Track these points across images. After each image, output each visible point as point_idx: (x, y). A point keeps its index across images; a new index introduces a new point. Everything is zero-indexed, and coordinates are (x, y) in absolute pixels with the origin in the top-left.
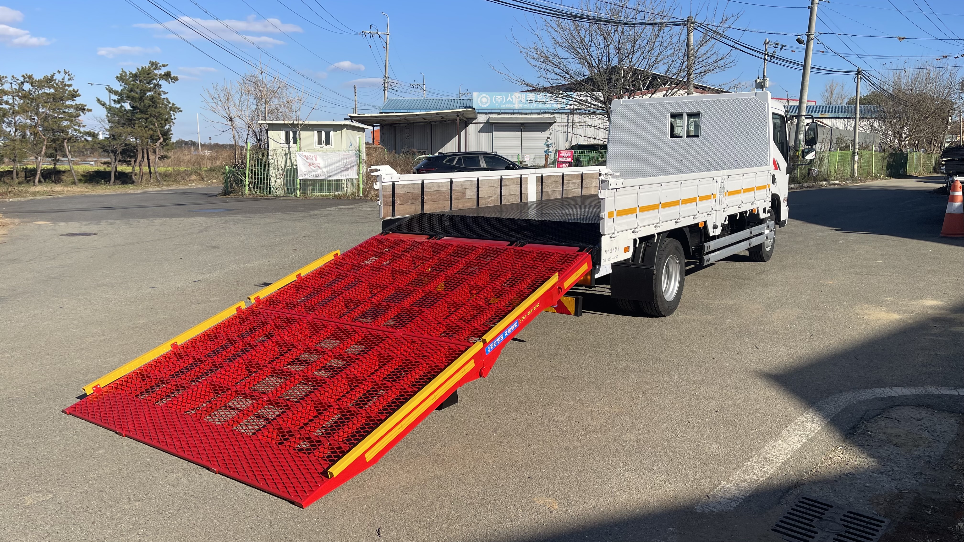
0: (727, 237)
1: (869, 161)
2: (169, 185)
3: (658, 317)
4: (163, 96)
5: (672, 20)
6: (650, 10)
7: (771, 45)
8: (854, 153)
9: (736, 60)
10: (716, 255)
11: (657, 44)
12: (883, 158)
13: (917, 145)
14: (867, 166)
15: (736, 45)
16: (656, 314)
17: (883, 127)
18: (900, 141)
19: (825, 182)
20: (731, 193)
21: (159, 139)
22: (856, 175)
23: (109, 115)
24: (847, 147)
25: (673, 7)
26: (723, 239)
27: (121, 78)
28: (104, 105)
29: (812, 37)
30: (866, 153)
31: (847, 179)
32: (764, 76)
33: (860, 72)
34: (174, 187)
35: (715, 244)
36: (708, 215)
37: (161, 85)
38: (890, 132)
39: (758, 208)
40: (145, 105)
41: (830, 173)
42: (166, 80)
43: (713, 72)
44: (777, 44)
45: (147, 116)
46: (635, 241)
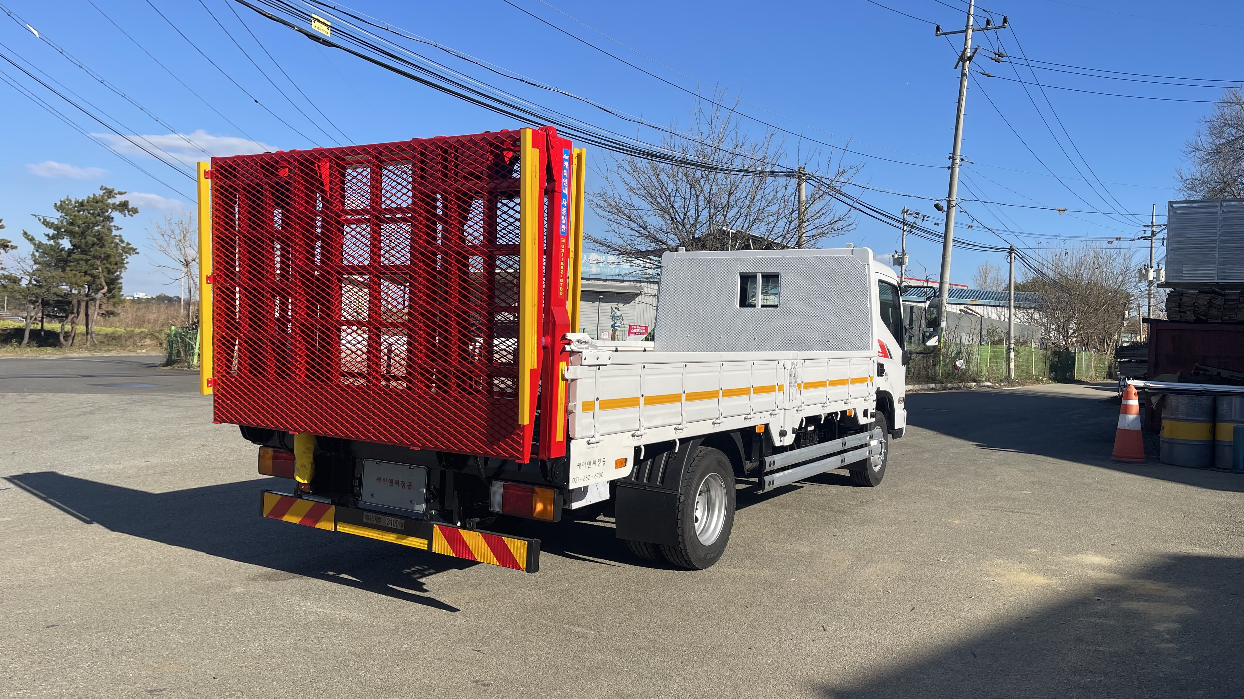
0: (803, 450)
1: (1028, 360)
2: (109, 351)
3: (689, 570)
4: (115, 232)
5: (776, 169)
6: (749, 155)
7: (910, 214)
8: (1009, 349)
9: (856, 222)
10: (785, 476)
11: (758, 197)
12: (1045, 357)
13: (1087, 344)
14: (1026, 366)
15: (856, 205)
16: (686, 565)
17: (1045, 320)
18: (1066, 337)
19: (974, 384)
20: (809, 386)
21: (103, 288)
22: (1013, 376)
23: (37, 254)
24: (1001, 341)
25: (779, 154)
26: (796, 451)
27: (60, 208)
28: (32, 240)
29: (953, 203)
30: (1023, 350)
31: (1001, 381)
32: (903, 251)
33: (1013, 250)
34: (113, 354)
35: (782, 459)
36: (771, 415)
37: (112, 218)
38: (1053, 327)
39: (855, 409)
40: (86, 242)
41: (981, 372)
42: (120, 212)
43: (828, 235)
44: (918, 214)
45: (89, 258)
46: (637, 450)
